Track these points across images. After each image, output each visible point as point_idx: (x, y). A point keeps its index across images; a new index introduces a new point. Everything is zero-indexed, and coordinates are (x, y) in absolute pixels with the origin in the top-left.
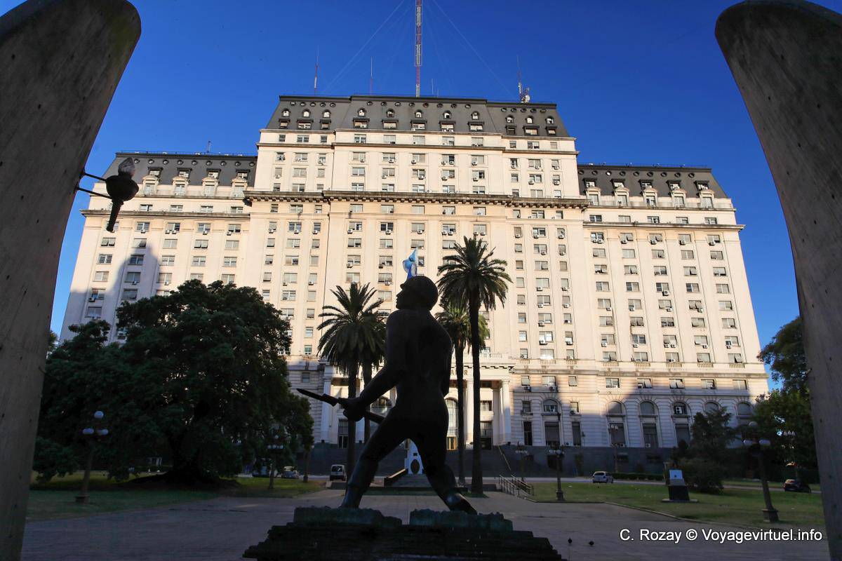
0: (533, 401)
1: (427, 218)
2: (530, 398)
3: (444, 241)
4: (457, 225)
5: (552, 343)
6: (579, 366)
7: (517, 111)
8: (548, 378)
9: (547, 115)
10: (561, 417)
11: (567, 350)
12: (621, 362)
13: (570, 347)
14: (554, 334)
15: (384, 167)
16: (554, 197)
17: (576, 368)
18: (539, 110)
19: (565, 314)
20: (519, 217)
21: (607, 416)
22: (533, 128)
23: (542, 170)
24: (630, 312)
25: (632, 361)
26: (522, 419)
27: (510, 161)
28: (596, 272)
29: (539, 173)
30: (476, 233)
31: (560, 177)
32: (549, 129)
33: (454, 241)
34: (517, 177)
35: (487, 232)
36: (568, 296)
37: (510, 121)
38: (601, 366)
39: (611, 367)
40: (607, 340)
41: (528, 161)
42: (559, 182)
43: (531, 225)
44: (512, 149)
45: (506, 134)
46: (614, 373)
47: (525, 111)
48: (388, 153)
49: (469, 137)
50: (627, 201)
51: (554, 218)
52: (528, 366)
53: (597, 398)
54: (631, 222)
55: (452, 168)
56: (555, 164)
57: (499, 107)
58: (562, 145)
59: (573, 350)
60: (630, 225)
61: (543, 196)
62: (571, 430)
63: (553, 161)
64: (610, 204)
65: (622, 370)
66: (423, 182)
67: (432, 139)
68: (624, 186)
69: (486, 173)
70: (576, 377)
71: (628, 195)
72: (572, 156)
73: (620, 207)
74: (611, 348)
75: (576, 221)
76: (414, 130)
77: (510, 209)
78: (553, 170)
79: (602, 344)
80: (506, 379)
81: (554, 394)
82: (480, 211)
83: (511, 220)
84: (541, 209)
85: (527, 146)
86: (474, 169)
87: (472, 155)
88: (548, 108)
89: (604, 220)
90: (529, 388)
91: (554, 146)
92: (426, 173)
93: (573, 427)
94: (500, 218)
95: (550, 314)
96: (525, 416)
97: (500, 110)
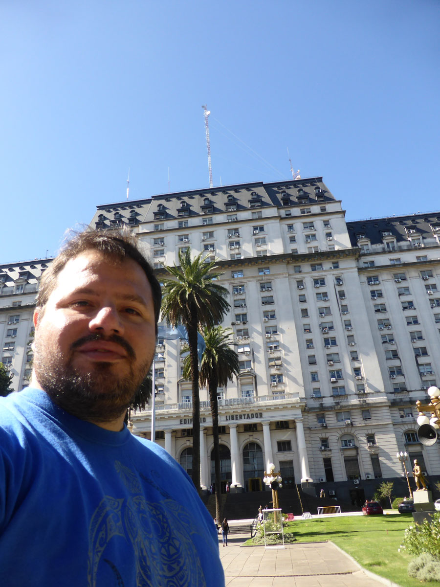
0: (330, 438)
2: (327, 435)
3: (235, 301)
4: (245, 286)
5: (343, 380)
6: (370, 400)
7: (290, 188)
8: (343, 413)
9: (315, 187)
10: (359, 450)
11: (357, 385)
12: (411, 391)
13: (359, 383)
14: (342, 371)
15: (180, 246)
16: (329, 250)
17: (368, 402)
18: (307, 185)
19: (351, 352)
20: (300, 272)
21: (405, 445)
22: (304, 198)
23: (315, 230)
24: (413, 344)
25: (422, 390)
26: (321, 456)
27: (287, 226)
28: (376, 311)
29: (313, 232)
30: (262, 290)
31: (332, 234)
32: (318, 197)
33: (244, 300)
34: (295, 238)
35: (273, 288)
36: (353, 336)
37: (284, 195)
38: (393, 397)
39: (402, 397)
40: (395, 372)
41: (302, 224)
42: (331, 238)
43: (311, 277)
44: (287, 216)
45: (282, 206)
46: (405, 402)
47: (296, 186)
48: (182, 235)
49: (250, 212)
50: (396, 246)
51: (331, 268)
52: (322, 404)
53: (392, 429)
54: (402, 263)
55: (237, 239)
56: (326, 223)
57: (274, 187)
58: (330, 207)
59: (363, 385)
60: (401, 266)
61: (319, 252)
62: (370, 463)
63: (324, 221)
64: (380, 250)
65: (412, 400)
66: (213, 253)
67: (219, 218)
68: (391, 234)
69: (267, 239)
70: (368, 410)
71: (395, 241)
72: (340, 215)
73: (390, 252)
74: (399, 379)
75: (352, 268)
76: (203, 213)
77: (291, 266)
78: (325, 228)
79: (390, 377)
80: (299, 418)
81: (350, 429)
82: (265, 271)
83: (293, 275)
84: (319, 262)
85: (300, 212)
86: (257, 237)
87: (253, 226)
88: (315, 182)
89: (377, 264)
90: (325, 425)
91: (323, 209)
92: (216, 246)
93: (372, 459)
94: (283, 274)
95: (338, 354)
96: (324, 453)
97: (275, 189)
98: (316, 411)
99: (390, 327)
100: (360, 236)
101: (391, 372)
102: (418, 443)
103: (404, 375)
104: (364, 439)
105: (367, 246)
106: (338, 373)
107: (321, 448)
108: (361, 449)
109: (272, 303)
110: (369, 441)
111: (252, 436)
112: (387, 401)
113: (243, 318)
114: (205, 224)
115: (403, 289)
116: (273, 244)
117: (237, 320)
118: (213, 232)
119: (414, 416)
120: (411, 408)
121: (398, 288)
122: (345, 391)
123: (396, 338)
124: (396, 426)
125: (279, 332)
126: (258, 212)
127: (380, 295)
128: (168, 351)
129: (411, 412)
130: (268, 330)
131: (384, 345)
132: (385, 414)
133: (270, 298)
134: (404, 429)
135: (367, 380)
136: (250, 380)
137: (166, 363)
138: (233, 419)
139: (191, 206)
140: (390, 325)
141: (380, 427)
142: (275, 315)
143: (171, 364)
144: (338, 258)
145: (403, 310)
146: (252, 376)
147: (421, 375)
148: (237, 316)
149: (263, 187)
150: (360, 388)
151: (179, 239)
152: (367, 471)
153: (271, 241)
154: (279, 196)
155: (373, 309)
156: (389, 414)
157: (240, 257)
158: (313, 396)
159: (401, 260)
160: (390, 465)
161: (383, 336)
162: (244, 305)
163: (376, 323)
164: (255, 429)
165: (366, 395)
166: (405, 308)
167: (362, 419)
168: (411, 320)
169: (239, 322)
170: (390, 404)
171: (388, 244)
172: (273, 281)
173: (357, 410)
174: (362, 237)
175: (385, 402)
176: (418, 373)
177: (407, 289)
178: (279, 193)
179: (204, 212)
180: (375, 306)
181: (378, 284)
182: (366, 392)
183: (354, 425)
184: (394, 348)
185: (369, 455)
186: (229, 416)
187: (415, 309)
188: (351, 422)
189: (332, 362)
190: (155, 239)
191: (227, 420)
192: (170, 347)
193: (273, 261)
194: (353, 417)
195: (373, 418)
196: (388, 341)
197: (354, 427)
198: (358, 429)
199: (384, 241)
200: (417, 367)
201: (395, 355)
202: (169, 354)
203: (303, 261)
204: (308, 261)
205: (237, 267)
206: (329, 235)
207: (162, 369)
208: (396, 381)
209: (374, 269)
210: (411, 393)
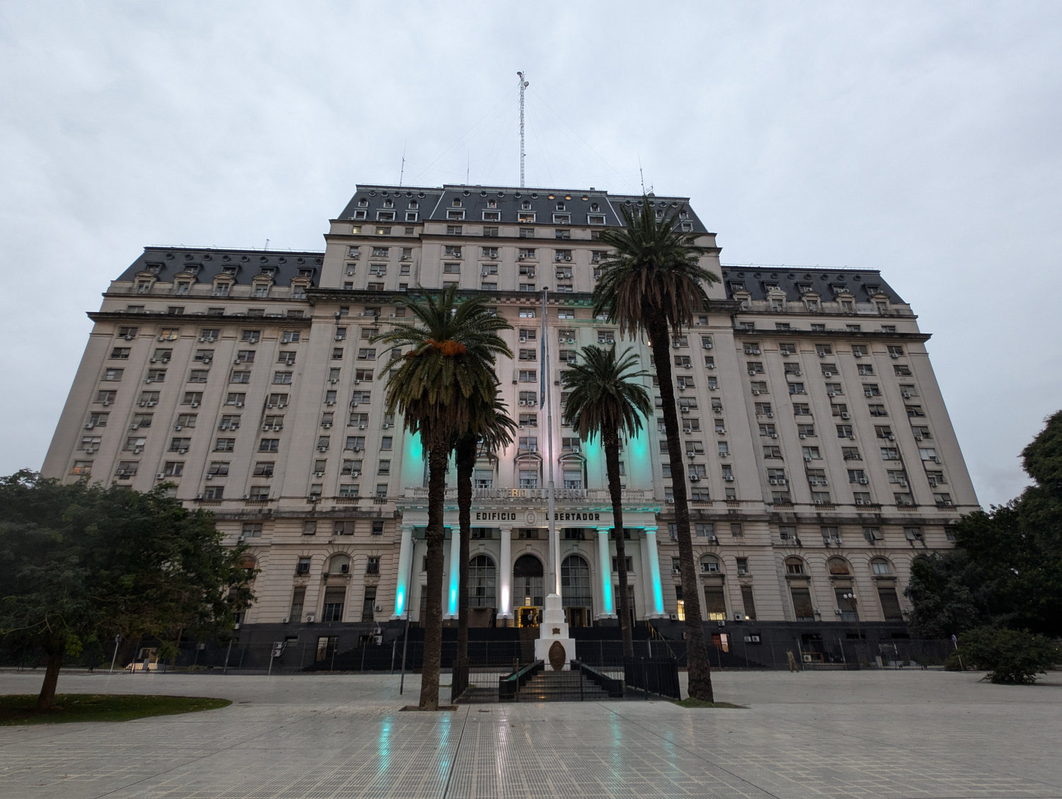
1: (539, 323)
3: (561, 351)
5: (707, 480)
6: (743, 510)
8: (704, 526)
9: (680, 210)
10: (726, 579)
11: (727, 489)
12: (796, 504)
13: (730, 485)
14: (707, 467)
15: (485, 262)
17: (739, 512)
21: (786, 577)
24: (802, 441)
25: (811, 504)
26: (673, 582)
33: (574, 352)
35: (616, 340)
36: (722, 420)
38: (772, 509)
39: (785, 511)
48: (489, 248)
49: (589, 230)
50: (785, 306)
51: (700, 324)
53: (772, 554)
54: (792, 330)
55: (568, 265)
58: (701, 242)
59: (734, 488)
60: (790, 334)
62: (741, 597)
64: (763, 310)
65: (799, 516)
66: (533, 280)
67: (544, 232)
68: (779, 289)
70: (740, 523)
71: (785, 299)
72: (712, 254)
73: (777, 314)
75: (725, 328)
76: (521, 221)
79: (769, 482)
80: (653, 527)
81: (713, 548)
86: (596, 266)
87: (593, 251)
93: (743, 592)
98: (668, 518)
99: (771, 415)
100: (737, 286)
101: (770, 475)
102: (803, 576)
103: (787, 481)
104: (733, 564)
105: (745, 301)
106: (699, 469)
107: (673, 571)
108: (729, 578)
110: (739, 568)
111: (578, 546)
112: (765, 514)
114: (524, 237)
115: (791, 365)
117: (562, 379)
118: (534, 249)
119: (799, 538)
120: (795, 527)
121: (785, 363)
122: (708, 495)
123: (778, 430)
124: (776, 550)
126: (600, 232)
127: (760, 370)
129: (796, 532)
131: (762, 438)
132: (762, 532)
134: (786, 556)
135: (740, 482)
136: (578, 466)
138: (556, 519)
140: (771, 412)
141: (755, 549)
144: (708, 311)
145: (790, 393)
146: (580, 461)
147: (811, 483)
148: (563, 373)
149: (607, 199)
150: (730, 493)
151: (484, 252)
152: (736, 609)
155: (750, 388)
156: (768, 533)
157: (571, 290)
159: (791, 326)
161: (762, 426)
165: (738, 502)
166: (792, 391)
167: (731, 536)
168: (800, 408)
169: (565, 382)
170: (769, 519)
171: (774, 302)
172: (616, 331)
173: (724, 523)
174: (739, 289)
175: (762, 515)
176: (807, 484)
177: (796, 366)
180: (753, 383)
181: (758, 355)
182: (737, 499)
183: (720, 544)
184: (775, 443)
185: (738, 587)
187: (806, 394)
188: (717, 539)
190: (447, 246)
191: (547, 519)
194: (719, 532)
195: (746, 536)
197: (720, 546)
198: (725, 548)
199: (770, 298)
200: (805, 473)
201: (777, 453)
208: (777, 489)
209: (754, 334)
210: (796, 507)
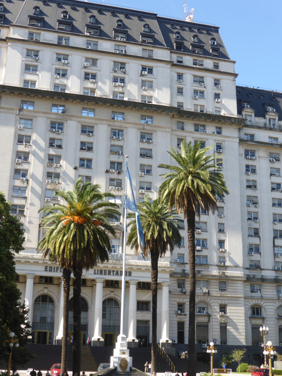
1: (97, 122)
2: (185, 300)
3: (112, 145)
4: (125, 131)
5: (206, 250)
6: (229, 273)
7: (184, 30)
8: (202, 282)
9: (211, 37)
10: (211, 318)
11: (219, 257)
12: (264, 269)
13: (222, 255)
14: (208, 242)
15: (57, 67)
16: (215, 113)
17: (226, 274)
18: (203, 31)
19: (219, 224)
20: (183, 129)
21: (250, 318)
22: (198, 47)
23: (205, 87)
24: (274, 225)
25: (273, 270)
26: (176, 319)
27: (176, 74)
28: (247, 186)
29: (202, 89)
30: (143, 140)
31: (221, 96)
32: (213, 50)
33: (122, 147)
34: (182, 90)
35: (154, 140)
36: (223, 207)
37: (177, 37)
38: (248, 272)
39: (255, 274)
40: (253, 249)
41: (193, 76)
42: (219, 100)
43: (193, 138)
44: (179, 64)
45: (174, 49)
46: (258, 279)
47: (191, 30)
48: (61, 54)
49: (141, 48)
50: (277, 124)
51: (214, 133)
52: (184, 270)
53: (243, 302)
54: (279, 143)
55: (122, 75)
56: (217, 83)
57: (168, 23)
58: (224, 66)
59: (225, 257)
60: (278, 146)
61: (205, 112)
62: (219, 330)
63: (215, 80)
64: (262, 125)
65: (264, 277)
66: (94, 86)
67: (106, 45)
68: (275, 110)
69: (154, 84)
70: (225, 282)
71: (277, 119)
72: (232, 78)
73: (270, 129)
74: (256, 257)
75: (233, 138)
76: (88, 34)
77: (175, 121)
78: (215, 88)
79: (249, 253)
80: (167, 282)
81: (206, 297)
82: (147, 120)
83: (175, 131)
84: (203, 123)
85: (192, 63)
86: (144, 78)
87: (142, 65)
88: (212, 31)
89: (257, 139)
90: (184, 291)
91: (216, 66)
92: (98, 77)
93: (221, 327)
94: (166, 128)
95: (206, 223)
96: (179, 317)
97: (169, 26)
98: (178, 276)
99: (257, 205)
100: (245, 104)
101: (250, 248)
102: (261, 317)
103: (260, 254)
104: (217, 309)
105: (250, 117)
106: (203, 242)
107: (177, 312)
108: (213, 317)
109: (150, 157)
110: (221, 311)
111: (113, 292)
112: (242, 276)
113: (117, 166)
114: (90, 48)
115: (275, 170)
116: (161, 91)
117: (111, 168)
118: (97, 59)
119: (262, 292)
120: (261, 285)
121: (271, 168)
122: (207, 261)
123: (260, 217)
124: (246, 300)
125: (154, 190)
126: (149, 50)
127: (254, 171)
128: (32, 187)
129: (260, 288)
130: (142, 185)
131: (249, 221)
132: (239, 288)
133: (148, 152)
134: (252, 303)
135: (229, 253)
136: (118, 235)
137: (29, 201)
138: (101, 274)
139: (74, 20)
140: (257, 204)
141: (233, 299)
142: (151, 170)
143: (34, 203)
144: (222, 124)
145: (272, 191)
146: (120, 231)
147: (275, 255)
148: (112, 163)
149: (156, 21)
150: (222, 260)
151: (57, 58)
152: (215, 337)
153: (160, 89)
154: (173, 37)
155: (245, 184)
156: (243, 288)
157: (123, 97)
158: (177, 260)
159: (279, 140)
160: (235, 334)
161: (249, 213)
162: (120, 153)
163: (245, 199)
164: (116, 285)
165: (226, 267)
166: (273, 189)
167: (218, 290)
168: (276, 202)
169: (114, 170)
170: (245, 279)
171: (270, 120)
172: (154, 133)
173: (215, 281)
174: (247, 107)
175: (242, 277)
176: (273, 254)
177: (278, 170)
178: (172, 32)
179: (90, 33)
180: (248, 181)
181: (254, 160)
182: (226, 265)
183: (210, 295)
184: (256, 226)
185: (219, 323)
186: (98, 270)
188: (209, 291)
189: (200, 230)
190: (28, 50)
191: (95, 274)
192: (34, 183)
193: (159, 111)
194: (211, 287)
195: (228, 290)
196: (253, 219)
197: (211, 296)
198: (213, 298)
199: (267, 117)
200: (272, 248)
201: (256, 233)
202: (33, 190)
203: (188, 119)
204: (192, 119)
205: (119, 108)
206: (217, 96)
207: (24, 207)
208: (253, 258)
209: (254, 143)
210: (263, 271)
